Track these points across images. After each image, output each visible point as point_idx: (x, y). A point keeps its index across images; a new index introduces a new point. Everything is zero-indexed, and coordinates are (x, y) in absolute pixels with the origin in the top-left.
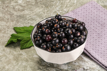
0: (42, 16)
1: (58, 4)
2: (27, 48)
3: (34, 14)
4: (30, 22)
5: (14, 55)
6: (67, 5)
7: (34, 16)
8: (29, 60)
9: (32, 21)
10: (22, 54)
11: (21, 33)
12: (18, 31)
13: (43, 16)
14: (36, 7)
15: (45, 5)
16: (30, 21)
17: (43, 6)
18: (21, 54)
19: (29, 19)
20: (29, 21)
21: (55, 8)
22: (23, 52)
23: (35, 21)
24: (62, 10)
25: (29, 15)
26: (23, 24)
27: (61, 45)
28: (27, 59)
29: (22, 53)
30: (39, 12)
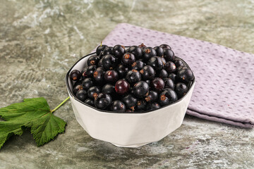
0: (33, 76)
1: (49, 49)
2: (51, 140)
3: (13, 78)
4: (16, 93)
5: (34, 161)
6: (69, 46)
7: (16, 81)
8: (74, 160)
9: (20, 91)
10: (50, 154)
11: (13, 117)
12: (7, 115)
13: (37, 77)
14: (8, 66)
15: (23, 57)
16: (16, 91)
17: (21, 60)
18: (48, 155)
19: (11, 89)
20: (13, 93)
21: (50, 56)
22: (48, 150)
23: (26, 88)
24: (66, 58)
25: (3, 83)
26: (5, 101)
27: (156, 94)
28: (68, 160)
29: (48, 152)
30: (23, 72)
